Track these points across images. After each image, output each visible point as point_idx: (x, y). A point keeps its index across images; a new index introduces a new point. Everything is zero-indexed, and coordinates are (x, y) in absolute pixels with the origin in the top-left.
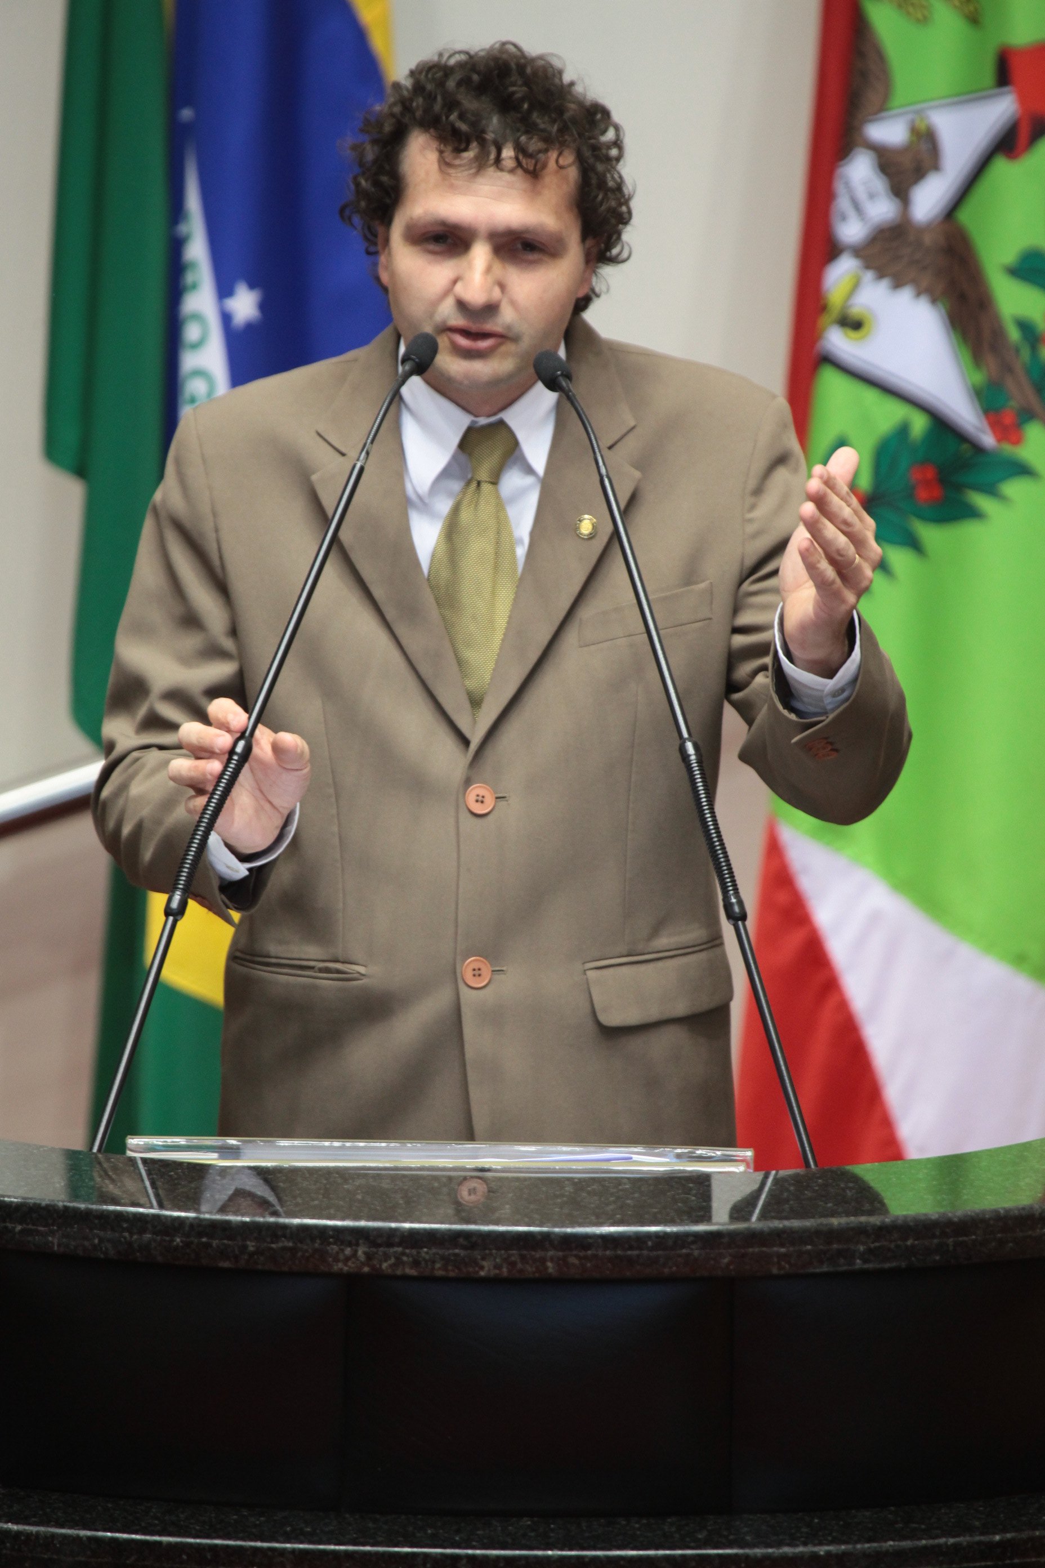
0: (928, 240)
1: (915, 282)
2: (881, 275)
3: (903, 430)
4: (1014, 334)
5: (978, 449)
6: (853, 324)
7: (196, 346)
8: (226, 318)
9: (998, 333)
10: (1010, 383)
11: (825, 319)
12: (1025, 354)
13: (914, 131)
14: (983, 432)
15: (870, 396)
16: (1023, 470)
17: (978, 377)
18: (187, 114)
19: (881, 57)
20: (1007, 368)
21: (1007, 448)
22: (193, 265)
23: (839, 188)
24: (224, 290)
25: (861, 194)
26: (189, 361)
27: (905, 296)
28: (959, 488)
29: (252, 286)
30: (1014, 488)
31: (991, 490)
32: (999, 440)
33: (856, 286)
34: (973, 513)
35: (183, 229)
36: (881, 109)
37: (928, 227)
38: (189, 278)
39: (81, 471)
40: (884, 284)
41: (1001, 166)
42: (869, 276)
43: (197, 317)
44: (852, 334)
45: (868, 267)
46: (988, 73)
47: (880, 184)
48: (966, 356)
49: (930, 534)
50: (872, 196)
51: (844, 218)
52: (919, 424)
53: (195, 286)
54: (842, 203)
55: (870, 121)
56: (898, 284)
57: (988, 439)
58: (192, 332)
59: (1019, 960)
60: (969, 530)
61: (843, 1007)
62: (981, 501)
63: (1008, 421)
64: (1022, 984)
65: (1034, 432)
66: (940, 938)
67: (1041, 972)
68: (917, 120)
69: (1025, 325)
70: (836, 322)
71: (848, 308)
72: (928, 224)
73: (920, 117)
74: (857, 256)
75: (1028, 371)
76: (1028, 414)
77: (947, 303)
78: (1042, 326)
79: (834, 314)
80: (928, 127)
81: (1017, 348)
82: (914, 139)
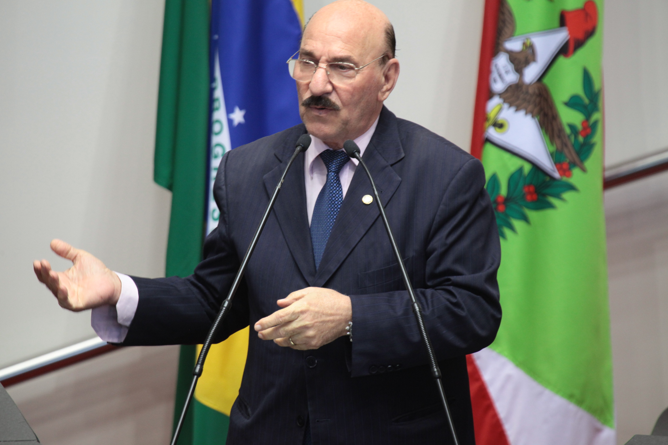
0: (531, 91)
1: (526, 109)
2: (511, 105)
3: (520, 170)
4: (568, 130)
5: (553, 179)
6: (499, 126)
7: (218, 134)
8: (230, 122)
9: (561, 130)
10: (566, 151)
11: (487, 124)
12: (573, 138)
13: (524, 44)
14: (554, 171)
15: (507, 156)
16: (572, 188)
17: (553, 149)
18: (216, 37)
19: (511, 14)
20: (565, 145)
21: (565, 179)
22: (217, 99)
23: (493, 68)
24: (229, 110)
25: (503, 71)
26: (215, 140)
27: (522, 113)
28: (544, 195)
29: (241, 109)
30: (567, 195)
31: (558, 196)
32: (561, 175)
33: (501, 110)
34: (551, 206)
35: (214, 85)
36: (511, 35)
37: (530, 85)
38: (216, 105)
39: (170, 187)
40: (512, 109)
41: (562, 60)
42: (506, 106)
43: (218, 121)
44: (498, 129)
45: (505, 102)
46: (556, 22)
47: (510, 67)
48: (547, 139)
49: (532, 214)
50: (507, 72)
51: (495, 81)
52: (527, 167)
53: (217, 109)
54: (494, 75)
55: (506, 41)
56: (518, 109)
57: (557, 175)
58: (216, 128)
59: (571, 397)
60: (549, 212)
61: (495, 416)
62: (554, 201)
63: (565, 167)
64: (572, 407)
65: (576, 172)
66: (537, 387)
67: (580, 402)
68: (526, 41)
69: (572, 127)
70: (491, 125)
71: (496, 119)
72: (530, 83)
73: (527, 39)
74: (500, 97)
75: (573, 146)
76: (573, 164)
77: (539, 117)
78: (580, 127)
79: (491, 121)
80: (530, 43)
81: (569, 136)
82: (525, 48)
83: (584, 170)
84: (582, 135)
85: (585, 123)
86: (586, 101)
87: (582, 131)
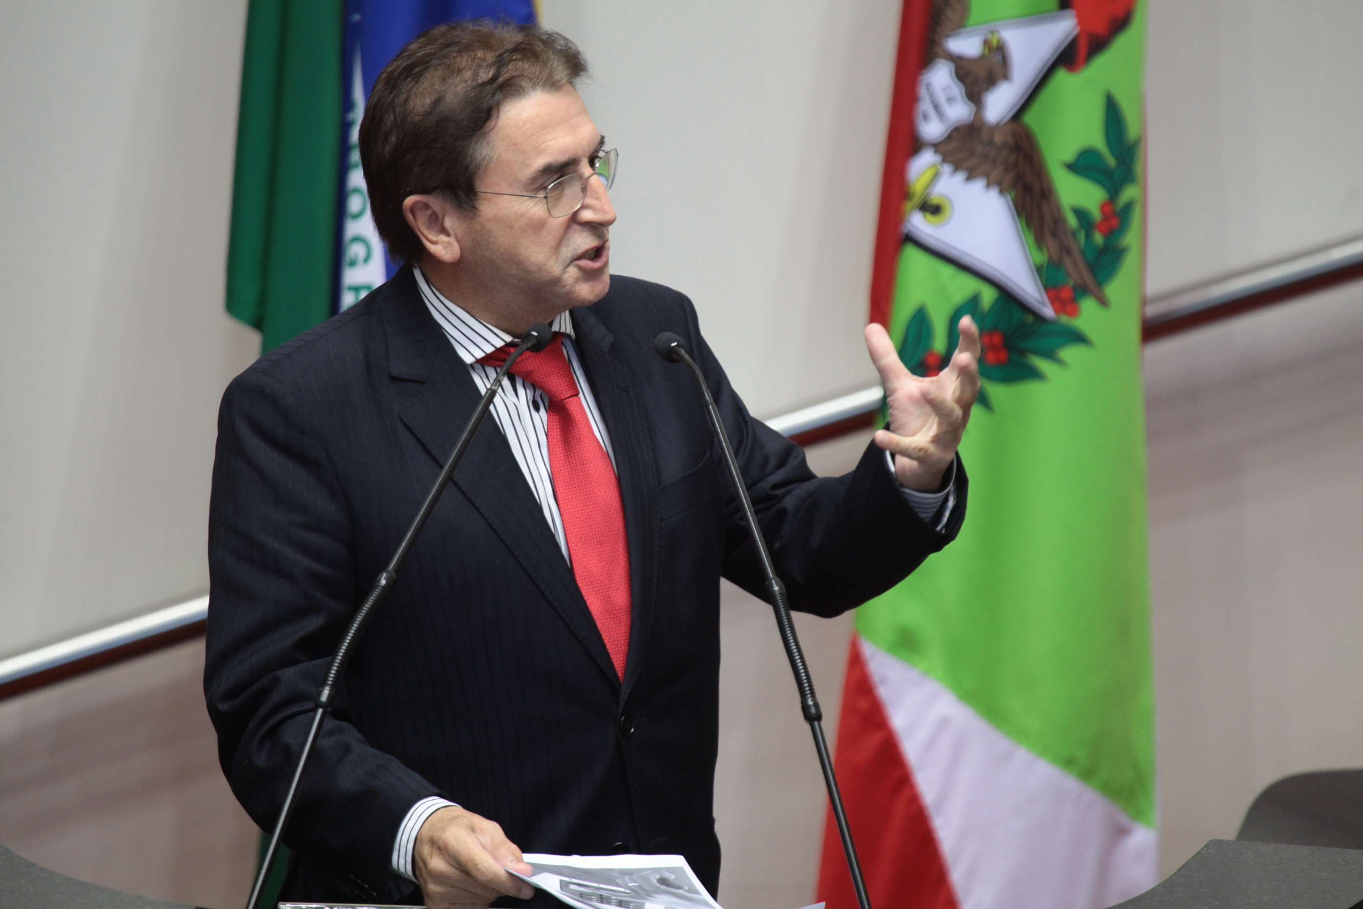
0: (998, 139)
1: (987, 175)
2: (957, 167)
3: (975, 299)
4: (1072, 221)
5: (1040, 318)
6: (933, 209)
7: (355, 217)
9: (1058, 220)
10: (1068, 262)
11: (908, 205)
12: (1082, 236)
13: (986, 43)
14: (1043, 304)
15: (947, 271)
16: (1078, 338)
17: (1040, 258)
18: (357, 17)
20: (1065, 250)
21: (1064, 319)
23: (923, 92)
25: (941, 98)
26: (351, 228)
27: (979, 185)
28: (1023, 352)
30: (1069, 353)
31: (1050, 355)
32: (1056, 311)
33: (936, 176)
34: (1035, 374)
35: (351, 116)
36: (960, 26)
37: (997, 126)
38: (354, 157)
39: (258, 324)
40: (960, 177)
41: (1062, 76)
42: (947, 169)
43: (355, 192)
44: (930, 217)
45: (944, 160)
47: (957, 90)
48: (1030, 238)
49: (995, 391)
50: (950, 100)
51: (926, 118)
52: (988, 296)
54: (925, 105)
55: (948, 36)
56: (971, 176)
57: (1048, 311)
58: (354, 204)
59: (1069, 763)
60: (1031, 388)
61: (915, 800)
62: (1041, 364)
63: (1065, 295)
64: (1071, 784)
65: (1088, 305)
66: (999, 742)
67: (1087, 774)
68: (989, 36)
69: (1081, 214)
70: (917, 207)
71: (927, 195)
72: (998, 124)
73: (992, 32)
74: (936, 151)
75: (1083, 253)
76: (1083, 290)
77: (1013, 193)
78: (1096, 214)
79: (916, 200)
80: (999, 41)
81: (1074, 233)
82: (987, 52)
83: (1103, 302)
84: (1100, 231)
85: (1108, 206)
86: (1111, 161)
87: (1101, 223)
